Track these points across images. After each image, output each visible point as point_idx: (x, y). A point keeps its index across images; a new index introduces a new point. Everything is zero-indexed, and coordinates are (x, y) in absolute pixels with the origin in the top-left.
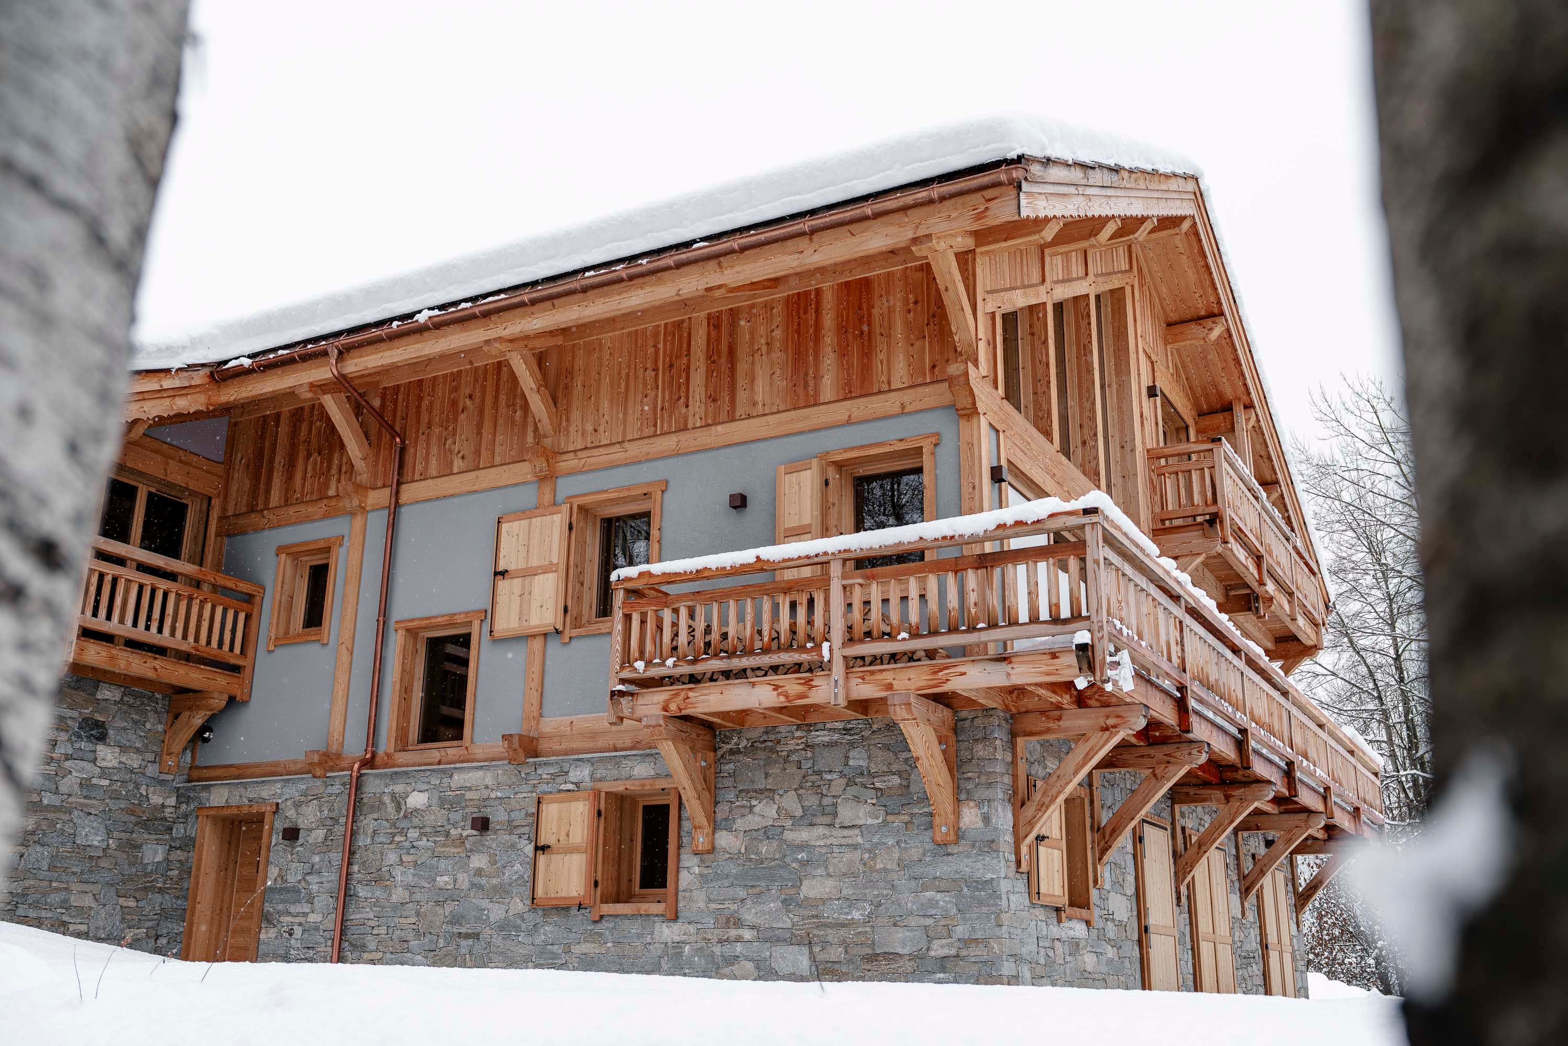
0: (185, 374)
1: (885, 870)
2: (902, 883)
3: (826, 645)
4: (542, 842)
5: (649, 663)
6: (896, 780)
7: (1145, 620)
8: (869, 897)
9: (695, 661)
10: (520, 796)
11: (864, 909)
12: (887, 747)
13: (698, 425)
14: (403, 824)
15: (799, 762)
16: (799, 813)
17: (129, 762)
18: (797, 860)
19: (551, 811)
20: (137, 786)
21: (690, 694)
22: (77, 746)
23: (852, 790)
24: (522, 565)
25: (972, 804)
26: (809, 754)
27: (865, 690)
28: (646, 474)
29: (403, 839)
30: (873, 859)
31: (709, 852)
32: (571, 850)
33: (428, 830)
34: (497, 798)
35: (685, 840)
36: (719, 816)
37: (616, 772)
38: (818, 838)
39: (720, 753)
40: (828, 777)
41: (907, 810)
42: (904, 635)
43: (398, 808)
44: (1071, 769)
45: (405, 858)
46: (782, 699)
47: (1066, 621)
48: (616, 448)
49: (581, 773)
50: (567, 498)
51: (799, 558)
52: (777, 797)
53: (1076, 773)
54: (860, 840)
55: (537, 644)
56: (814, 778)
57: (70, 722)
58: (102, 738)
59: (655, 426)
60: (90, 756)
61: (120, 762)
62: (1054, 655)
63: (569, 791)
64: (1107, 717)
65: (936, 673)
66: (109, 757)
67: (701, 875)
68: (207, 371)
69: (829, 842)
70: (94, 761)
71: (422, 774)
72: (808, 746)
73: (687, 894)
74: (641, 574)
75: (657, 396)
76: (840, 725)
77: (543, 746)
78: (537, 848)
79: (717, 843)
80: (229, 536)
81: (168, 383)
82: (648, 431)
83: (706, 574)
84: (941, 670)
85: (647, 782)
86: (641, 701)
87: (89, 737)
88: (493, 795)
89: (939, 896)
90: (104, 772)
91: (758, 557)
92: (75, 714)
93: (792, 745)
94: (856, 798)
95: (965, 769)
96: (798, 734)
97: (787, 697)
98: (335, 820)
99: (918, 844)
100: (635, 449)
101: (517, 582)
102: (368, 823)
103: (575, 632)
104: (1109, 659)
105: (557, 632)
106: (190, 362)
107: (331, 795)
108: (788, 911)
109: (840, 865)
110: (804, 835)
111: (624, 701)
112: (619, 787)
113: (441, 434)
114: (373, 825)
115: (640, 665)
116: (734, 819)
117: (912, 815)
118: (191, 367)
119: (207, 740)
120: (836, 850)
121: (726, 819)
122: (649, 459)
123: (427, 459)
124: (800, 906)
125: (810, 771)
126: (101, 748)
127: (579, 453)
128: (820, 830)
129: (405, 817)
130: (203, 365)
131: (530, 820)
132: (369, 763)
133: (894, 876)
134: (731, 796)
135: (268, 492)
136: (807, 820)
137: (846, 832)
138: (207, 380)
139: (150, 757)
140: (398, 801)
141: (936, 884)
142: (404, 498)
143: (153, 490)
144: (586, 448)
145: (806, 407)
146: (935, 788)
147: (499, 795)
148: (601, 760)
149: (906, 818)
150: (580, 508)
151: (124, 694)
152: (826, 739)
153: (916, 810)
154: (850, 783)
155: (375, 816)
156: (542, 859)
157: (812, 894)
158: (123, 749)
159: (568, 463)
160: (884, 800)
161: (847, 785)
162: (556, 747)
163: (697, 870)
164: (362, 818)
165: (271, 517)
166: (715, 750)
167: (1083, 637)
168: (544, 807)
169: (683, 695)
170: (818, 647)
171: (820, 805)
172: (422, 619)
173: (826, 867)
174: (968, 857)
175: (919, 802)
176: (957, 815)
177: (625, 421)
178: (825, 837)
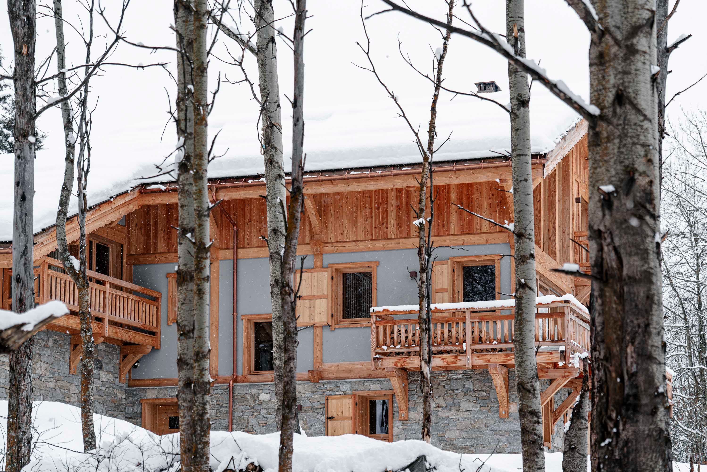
1: (480, 427)
2: (487, 432)
3: (464, 344)
4: (329, 416)
5: (388, 347)
6: (484, 394)
7: (581, 336)
8: (474, 437)
9: (409, 347)
10: (316, 396)
11: (471, 442)
12: (481, 381)
13: (393, 237)
14: (259, 407)
15: (444, 385)
16: (444, 405)
17: (110, 378)
18: (444, 424)
19: (333, 403)
20: (113, 389)
21: (406, 360)
23: (466, 397)
24: (308, 294)
25: (514, 403)
26: (448, 383)
27: (479, 362)
28: (369, 257)
29: (258, 414)
30: (475, 423)
31: (406, 420)
32: (344, 419)
33: (271, 410)
34: (305, 397)
35: (396, 415)
36: (410, 406)
37: (363, 387)
38: (453, 415)
39: (410, 381)
40: (457, 392)
41: (489, 405)
42: (495, 342)
43: (255, 401)
44: (551, 391)
45: (260, 422)
46: (445, 364)
47: (556, 342)
48: (353, 244)
49: (347, 387)
50: (329, 264)
51: (453, 309)
52: (435, 399)
53: (553, 392)
54: (470, 416)
55: (318, 330)
56: (450, 392)
58: (101, 368)
59: (372, 234)
60: (98, 376)
61: (107, 379)
62: (551, 353)
63: (340, 394)
64: (565, 372)
65: (507, 357)
66: (104, 377)
67: (403, 429)
68: (137, 190)
69: (457, 417)
70: (99, 379)
71: (266, 386)
72: (448, 379)
73: (397, 436)
74: (384, 310)
75: (372, 221)
76: (462, 372)
77: (325, 375)
78: (328, 418)
79: (410, 417)
80: (135, 265)
82: (369, 237)
83: (413, 312)
84: (509, 356)
85: (377, 392)
86: (384, 361)
87: (97, 368)
88: (303, 395)
89: (501, 437)
90: (103, 383)
91: (436, 308)
93: (441, 378)
94: (468, 400)
95: (512, 390)
96: (443, 374)
97: (447, 363)
98: (221, 406)
99: (493, 418)
100: (363, 245)
101: (307, 301)
102: (239, 407)
103: (337, 326)
104: (571, 356)
105: (329, 326)
107: (217, 394)
108: (441, 443)
109: (462, 425)
110: (447, 414)
111: (379, 361)
112: (365, 394)
113: (257, 226)
114: (242, 408)
115: (385, 347)
116: (417, 407)
117: (491, 407)
118: (134, 189)
119: (136, 367)
120: (460, 420)
121: (413, 407)
122: (369, 250)
123: (250, 237)
124: (445, 441)
125: (449, 389)
126: (101, 373)
127: (334, 244)
128: (454, 412)
129: (258, 404)
130: (137, 187)
131: (323, 406)
132: (235, 381)
133: (483, 429)
134: (415, 398)
135: (156, 244)
136: (448, 408)
137: (464, 413)
139: (116, 376)
140: (254, 398)
141: (499, 432)
142: (240, 256)
144: (337, 242)
145: (443, 235)
146: (501, 398)
147: (306, 395)
148: (356, 382)
149: (489, 408)
150: (336, 269)
151: (106, 347)
152: (456, 377)
153: (492, 405)
154: (466, 394)
155: (243, 404)
156: (330, 422)
157: (450, 436)
158: (108, 372)
159: (328, 248)
160: (479, 401)
161: (465, 395)
162: (331, 376)
163: (401, 427)
164: (235, 404)
165: (161, 257)
166: (408, 380)
167: (562, 348)
168: (329, 401)
169: (403, 360)
170: (461, 344)
171: (453, 402)
172: (257, 315)
173: (456, 427)
174: (512, 423)
175: (494, 402)
176: (508, 407)
177: (356, 231)
178: (455, 414)
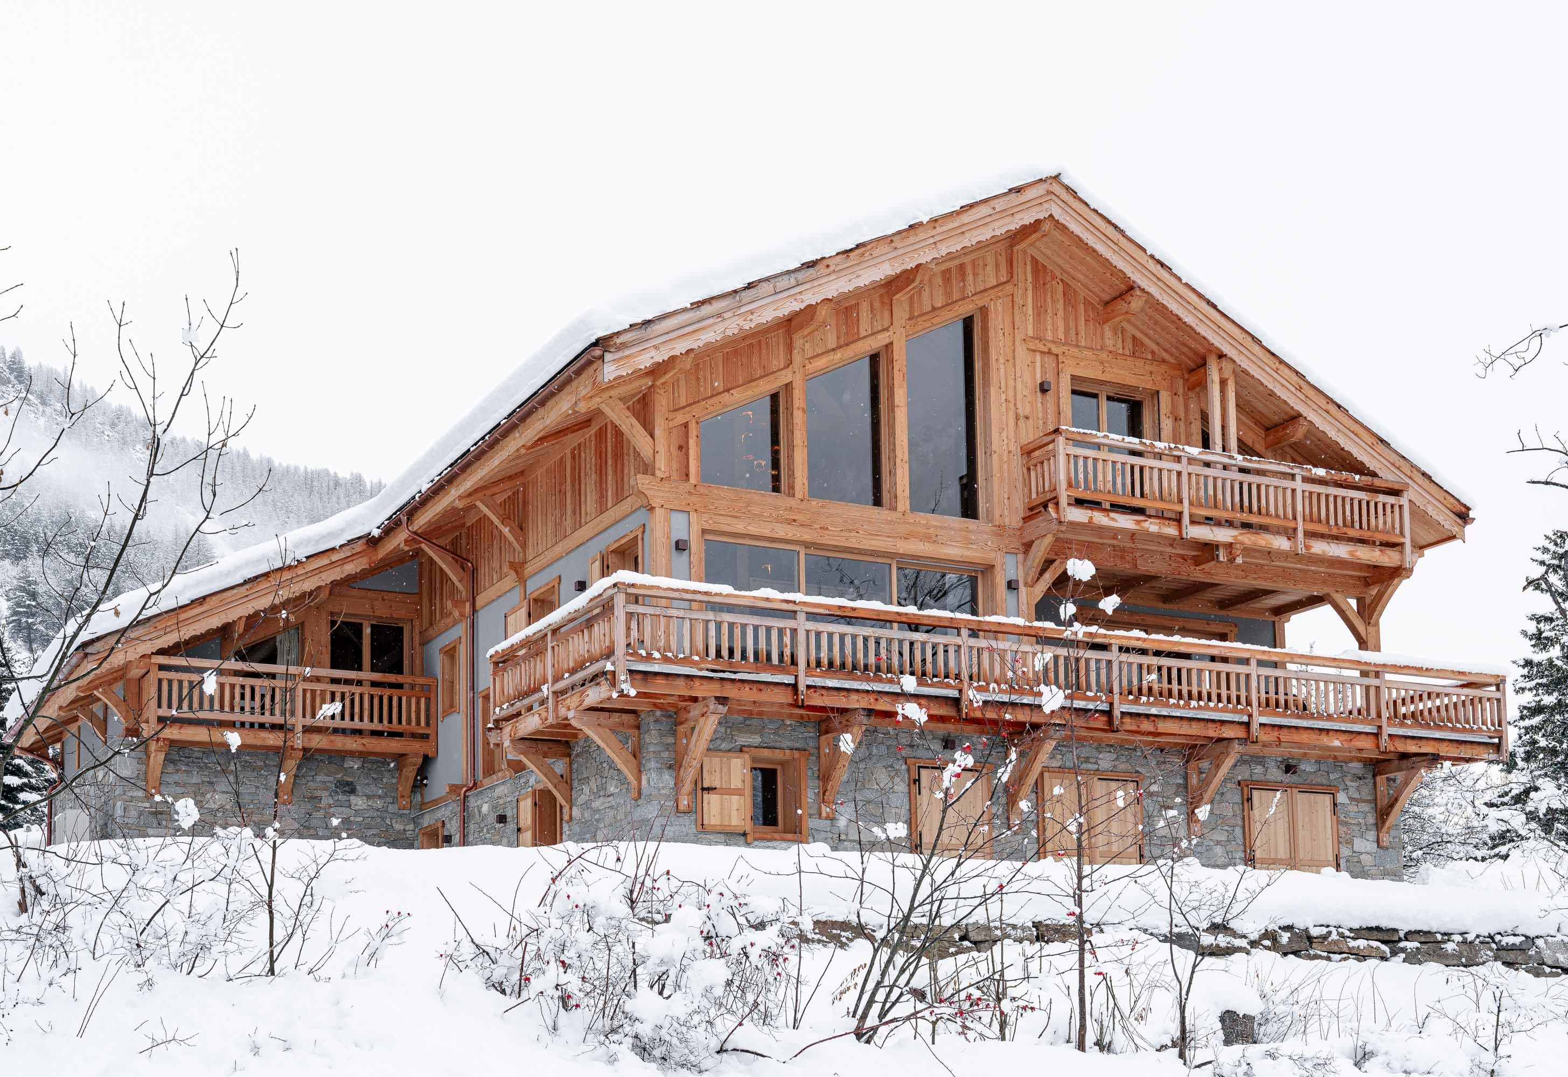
0: (348, 547)
3: (546, 686)
4: (519, 826)
5: (501, 709)
13: (570, 533)
14: (482, 825)
15: (596, 758)
16: (596, 790)
17: (375, 805)
18: (596, 819)
19: (521, 807)
20: (383, 819)
21: (517, 724)
22: (336, 798)
23: (611, 772)
25: (645, 773)
27: (563, 711)
29: (482, 834)
32: (527, 829)
33: (489, 826)
34: (509, 802)
40: (604, 765)
42: (567, 675)
43: (480, 815)
46: (541, 722)
49: (532, 780)
50: (529, 595)
51: (538, 632)
52: (590, 782)
54: (613, 803)
56: (600, 767)
57: (328, 784)
58: (353, 791)
60: (346, 804)
61: (369, 806)
63: (528, 792)
66: (360, 803)
68: (364, 540)
69: (605, 806)
70: (350, 807)
71: (486, 791)
78: (518, 830)
80: (425, 645)
81: (335, 557)
87: (344, 792)
90: (358, 813)
92: (331, 779)
100: (548, 555)
106: (350, 538)
109: (608, 820)
114: (473, 827)
115: (498, 710)
117: (628, 784)
118: (350, 542)
119: (426, 785)
120: (607, 810)
125: (599, 763)
126: (353, 798)
127: (532, 562)
129: (482, 820)
130: (359, 538)
134: (576, 784)
135: (435, 610)
137: (609, 799)
138: (365, 547)
139: (390, 800)
140: (480, 811)
143: (375, 623)
144: (534, 557)
145: (604, 512)
147: (509, 799)
149: (626, 786)
150: (535, 600)
151: (364, 762)
155: (473, 821)
156: (520, 837)
158: (369, 797)
159: (529, 569)
165: (436, 628)
166: (570, 756)
167: (608, 666)
168: (520, 804)
169: (515, 725)
171: (602, 783)
173: (604, 822)
176: (640, 780)
178: (603, 803)
